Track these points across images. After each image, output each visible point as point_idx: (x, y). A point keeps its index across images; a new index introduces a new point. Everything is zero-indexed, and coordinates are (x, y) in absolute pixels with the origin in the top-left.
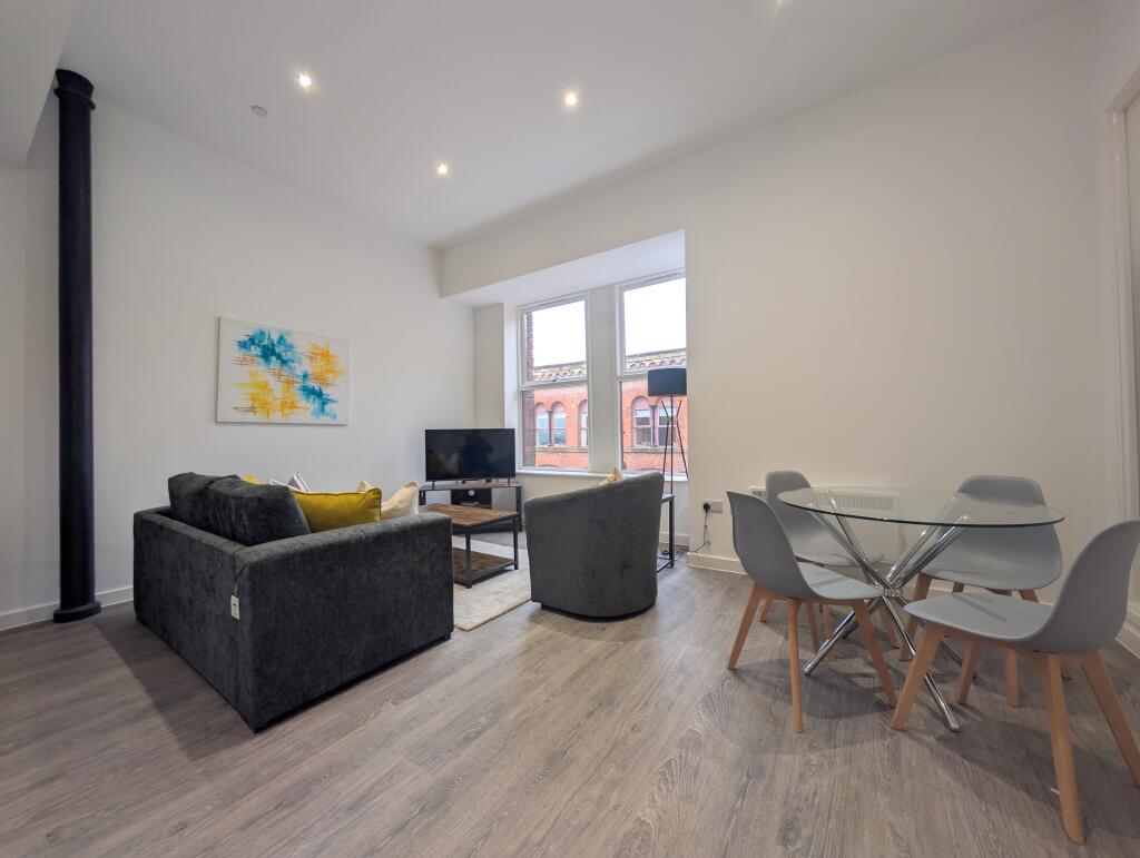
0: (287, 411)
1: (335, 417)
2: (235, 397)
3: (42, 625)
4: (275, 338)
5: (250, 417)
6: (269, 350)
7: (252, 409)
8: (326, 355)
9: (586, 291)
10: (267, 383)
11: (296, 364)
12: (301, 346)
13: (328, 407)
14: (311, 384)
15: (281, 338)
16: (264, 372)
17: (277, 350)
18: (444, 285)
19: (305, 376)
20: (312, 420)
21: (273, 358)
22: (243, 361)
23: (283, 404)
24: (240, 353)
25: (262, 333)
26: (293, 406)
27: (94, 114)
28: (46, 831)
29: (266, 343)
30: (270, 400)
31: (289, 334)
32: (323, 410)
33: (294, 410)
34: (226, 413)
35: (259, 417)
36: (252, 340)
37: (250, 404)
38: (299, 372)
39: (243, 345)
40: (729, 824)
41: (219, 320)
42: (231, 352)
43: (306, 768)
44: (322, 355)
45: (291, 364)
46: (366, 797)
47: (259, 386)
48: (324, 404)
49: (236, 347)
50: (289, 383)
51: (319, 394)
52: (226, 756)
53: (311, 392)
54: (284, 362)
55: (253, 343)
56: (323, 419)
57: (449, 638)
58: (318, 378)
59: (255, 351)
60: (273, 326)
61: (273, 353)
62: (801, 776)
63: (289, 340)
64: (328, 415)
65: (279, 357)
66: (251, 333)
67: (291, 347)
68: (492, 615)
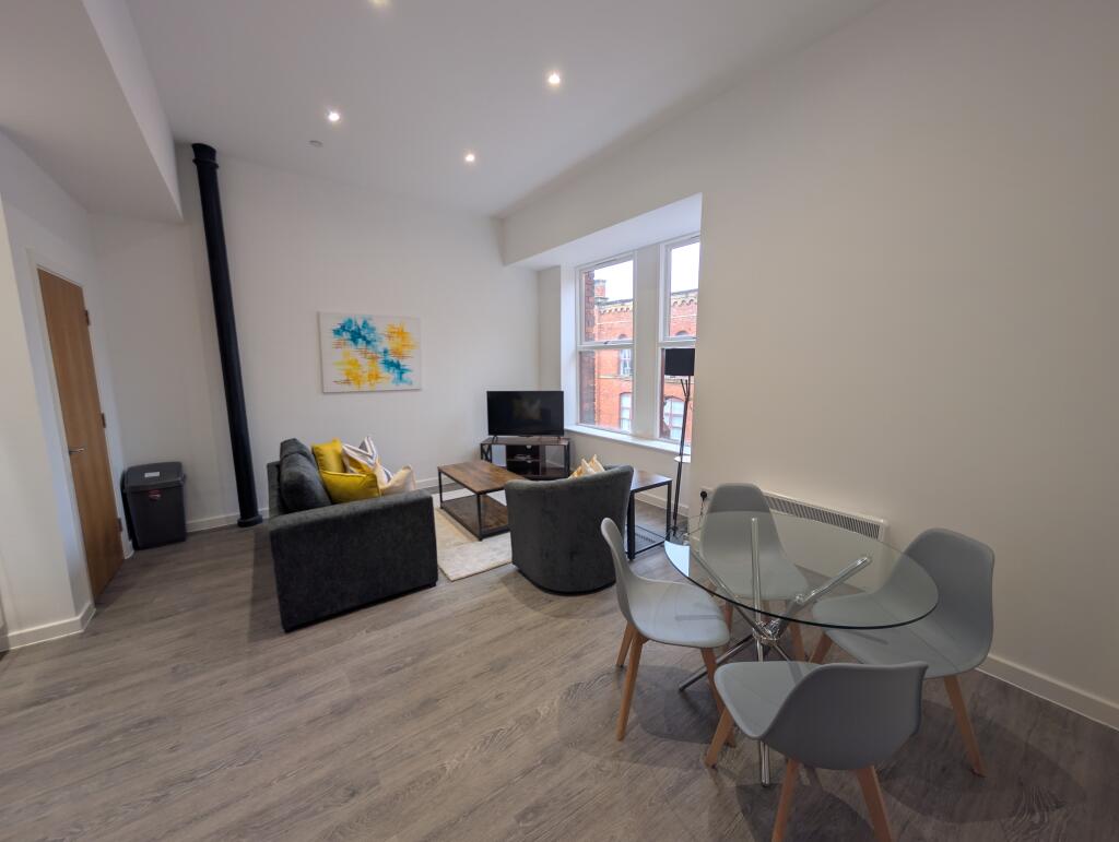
0: (373, 381)
1: (411, 383)
2: (335, 373)
3: (232, 527)
4: (360, 323)
5: (347, 388)
6: (355, 333)
7: (347, 382)
8: (401, 333)
9: (634, 251)
10: (356, 361)
11: (377, 343)
12: (381, 328)
13: (405, 376)
14: (390, 358)
15: (365, 323)
16: (353, 351)
17: (363, 333)
18: (505, 254)
19: (385, 352)
20: (393, 387)
21: (360, 340)
22: (338, 345)
23: (370, 376)
24: (337, 338)
25: (350, 321)
26: (377, 377)
27: (219, 171)
28: (173, 665)
29: (353, 328)
30: (360, 373)
31: (370, 319)
32: (401, 378)
33: (380, 380)
34: (330, 387)
35: (354, 387)
36: (343, 327)
37: (345, 378)
38: (381, 349)
39: (337, 332)
40: (495, 791)
41: (318, 315)
42: (329, 339)
43: (295, 665)
44: (398, 333)
45: (374, 343)
46: (311, 694)
47: (350, 363)
48: (402, 373)
49: (332, 335)
50: (374, 358)
51: (397, 366)
52: (265, 644)
53: (390, 364)
54: (368, 343)
55: (344, 330)
56: (402, 386)
57: (435, 585)
58: (396, 352)
59: (346, 335)
60: (358, 313)
61: (360, 336)
62: (584, 775)
63: (371, 323)
64: (406, 382)
65: (364, 338)
66: (342, 322)
67: (373, 329)
68: (478, 571)
